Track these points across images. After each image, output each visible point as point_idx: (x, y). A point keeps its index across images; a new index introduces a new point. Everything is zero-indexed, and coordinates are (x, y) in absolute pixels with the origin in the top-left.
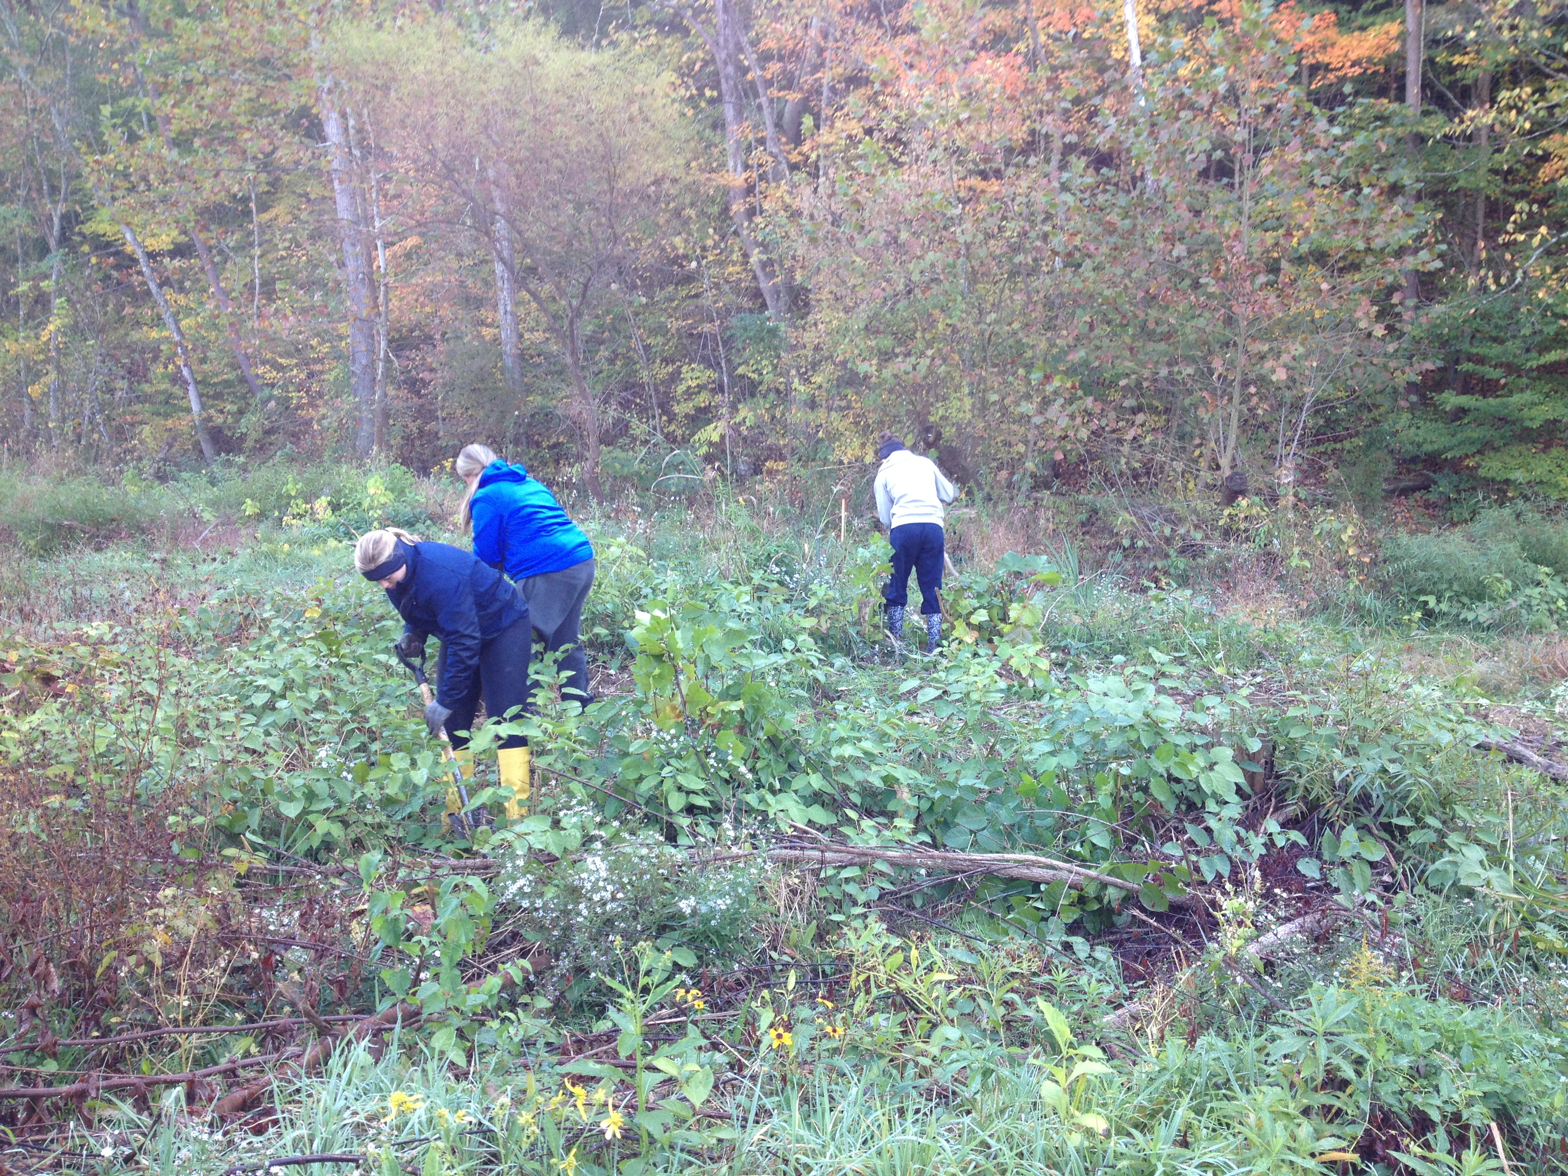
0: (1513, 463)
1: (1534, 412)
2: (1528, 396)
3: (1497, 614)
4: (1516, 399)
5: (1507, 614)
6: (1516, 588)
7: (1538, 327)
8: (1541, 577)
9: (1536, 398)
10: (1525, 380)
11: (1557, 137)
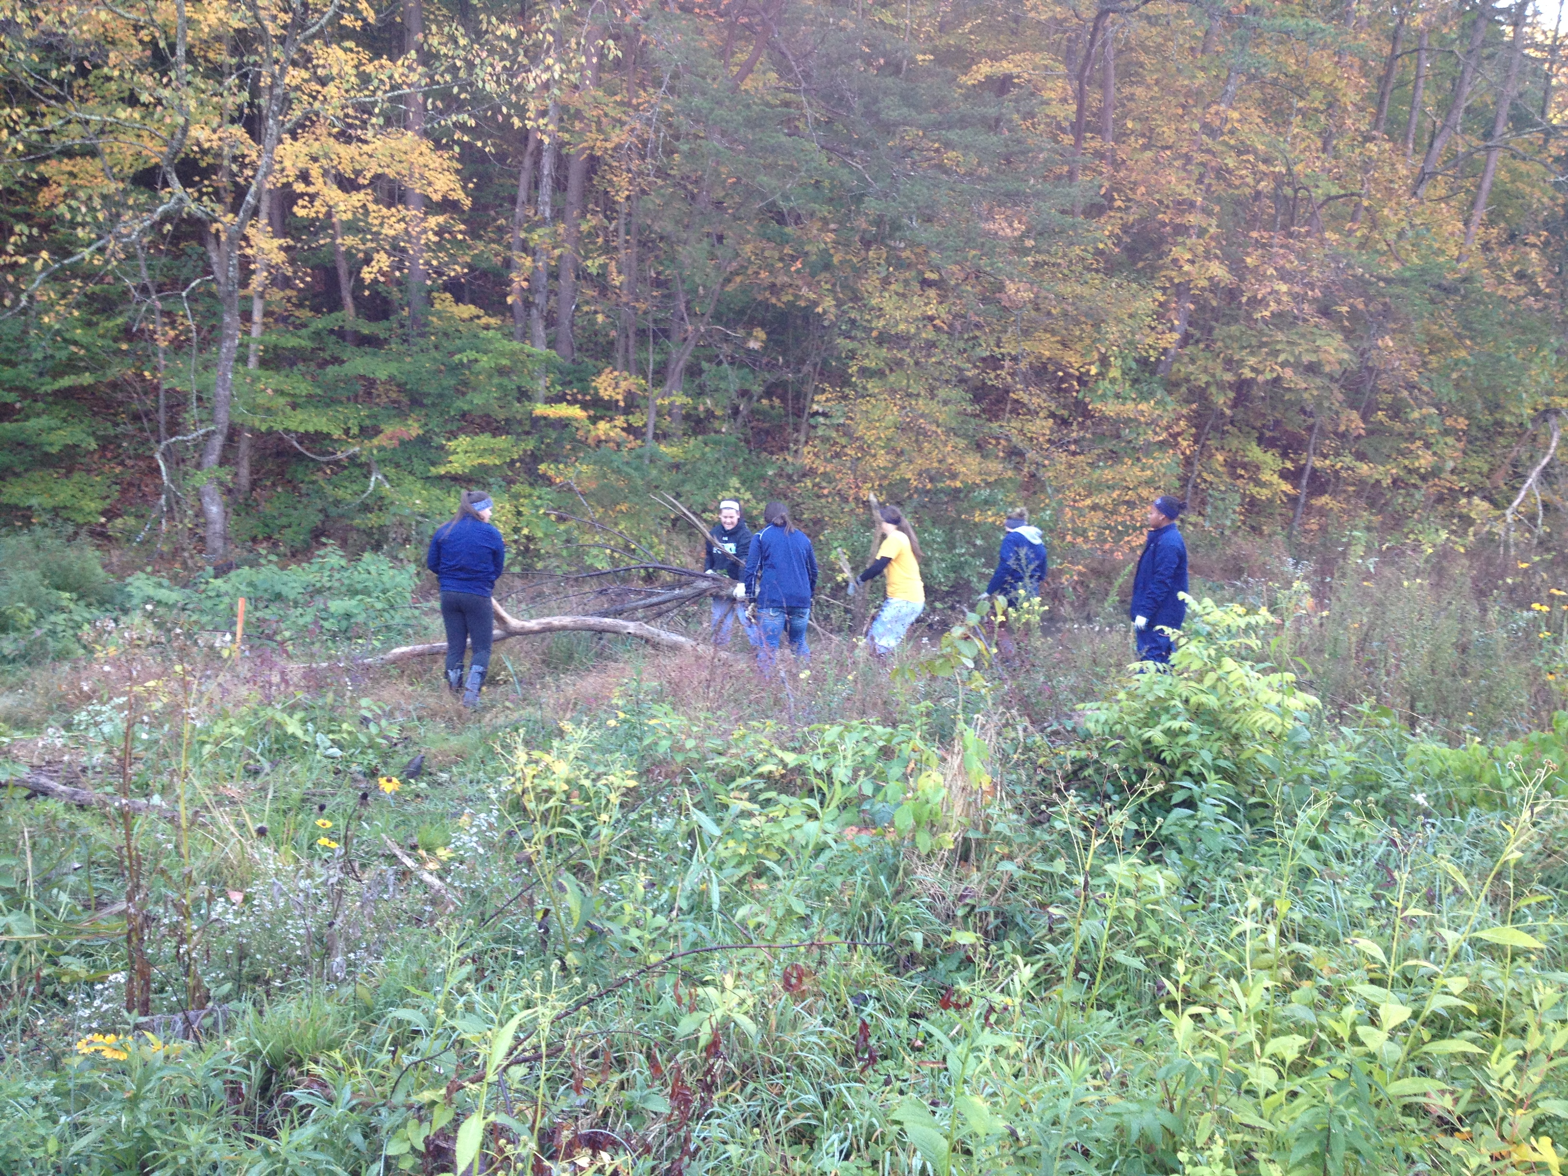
0: (35, 488)
1: (52, 437)
2: (44, 421)
3: (22, 643)
4: (33, 424)
5: (34, 642)
6: (40, 616)
7: (50, 352)
8: (65, 603)
9: (54, 423)
10: (40, 405)
11: (53, 162)
